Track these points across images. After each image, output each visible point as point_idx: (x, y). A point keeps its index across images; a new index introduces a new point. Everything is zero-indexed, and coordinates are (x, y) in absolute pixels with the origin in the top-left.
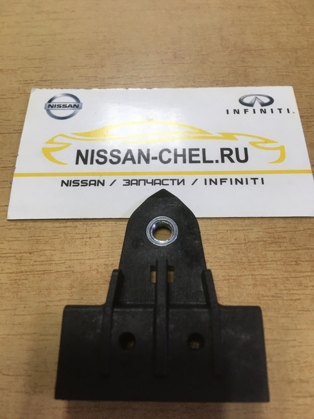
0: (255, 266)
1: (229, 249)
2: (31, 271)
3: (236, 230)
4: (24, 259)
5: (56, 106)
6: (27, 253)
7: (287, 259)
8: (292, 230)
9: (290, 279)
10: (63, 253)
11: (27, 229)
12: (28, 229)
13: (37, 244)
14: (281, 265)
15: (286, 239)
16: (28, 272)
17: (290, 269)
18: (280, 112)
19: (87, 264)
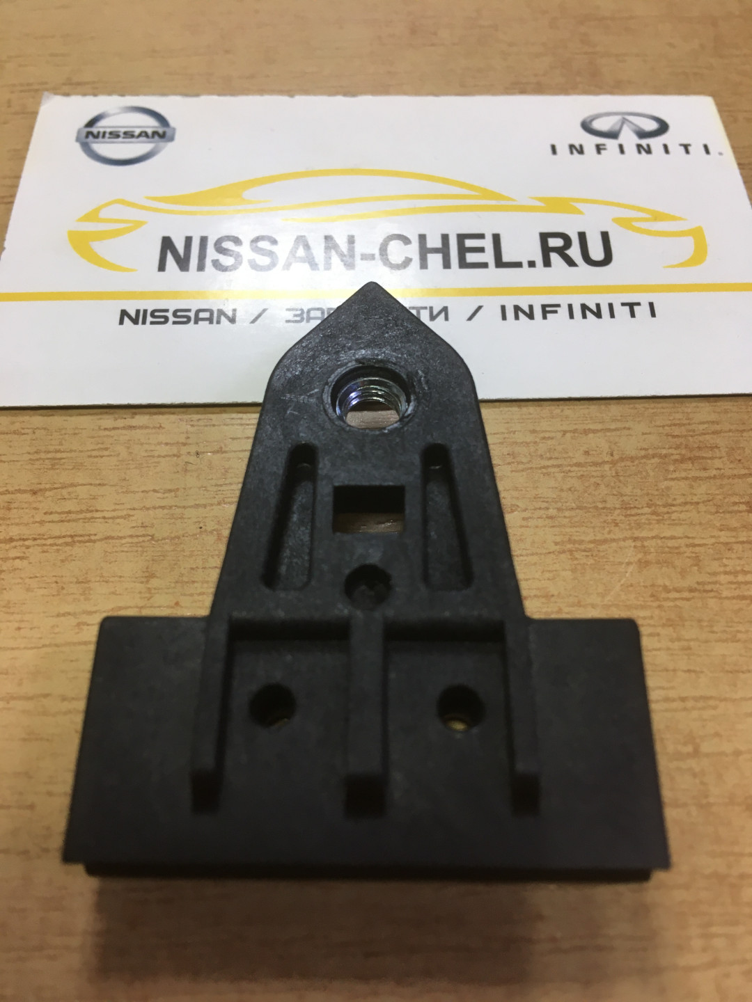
0: (642, 517)
1: (572, 477)
2: (38, 537)
3: (586, 432)
4: (17, 508)
5: (107, 135)
6: (25, 492)
7: (725, 498)
8: (733, 427)
9: (735, 547)
10: (123, 492)
11: (24, 434)
12: (27, 434)
13: (52, 469)
14: (712, 514)
15: (720, 451)
16: (27, 539)
17: (734, 523)
18: (687, 152)
19: (189, 518)
